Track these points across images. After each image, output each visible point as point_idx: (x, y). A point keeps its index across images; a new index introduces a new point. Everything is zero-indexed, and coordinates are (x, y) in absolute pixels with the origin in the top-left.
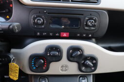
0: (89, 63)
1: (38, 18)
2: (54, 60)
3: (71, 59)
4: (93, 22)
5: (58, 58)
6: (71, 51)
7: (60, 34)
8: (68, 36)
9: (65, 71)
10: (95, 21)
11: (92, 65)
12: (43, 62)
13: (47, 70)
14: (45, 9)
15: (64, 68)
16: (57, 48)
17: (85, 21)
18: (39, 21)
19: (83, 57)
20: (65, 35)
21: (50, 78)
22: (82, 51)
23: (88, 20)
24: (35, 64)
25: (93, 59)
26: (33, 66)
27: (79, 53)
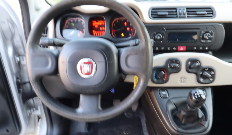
0: (207, 74)
1: (157, 35)
2: (174, 71)
3: (190, 70)
4: (209, 35)
5: (177, 70)
6: (189, 63)
7: (177, 48)
8: (185, 49)
10: (211, 34)
11: (210, 76)
12: (163, 73)
13: (166, 81)
14: (164, 26)
15: (183, 80)
16: (176, 61)
17: (202, 34)
18: (159, 38)
19: (201, 69)
20: (182, 49)
22: (200, 62)
23: (204, 34)
24: (156, 76)
25: (210, 70)
26: (154, 77)
27: (197, 64)
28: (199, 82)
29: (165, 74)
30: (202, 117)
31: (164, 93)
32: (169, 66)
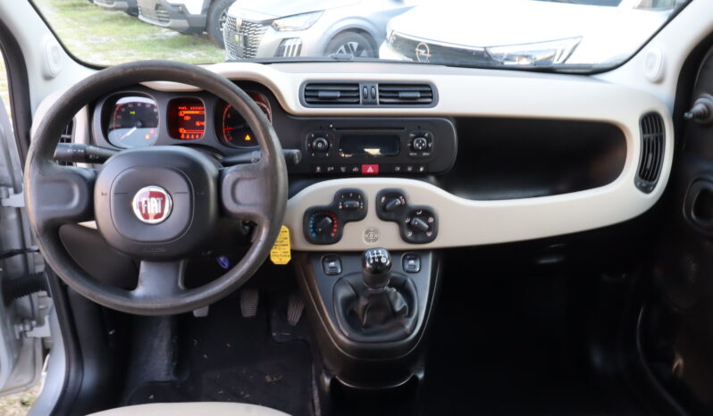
0: (418, 221)
1: (318, 139)
2: (352, 218)
3: (384, 215)
4: (423, 142)
5: (358, 215)
6: (383, 199)
7: (360, 168)
8: (377, 171)
9: (375, 240)
10: (429, 140)
11: (427, 226)
12: (330, 221)
13: (337, 239)
14: (331, 122)
15: (371, 236)
16: (356, 195)
17: (409, 141)
18: (320, 145)
19: (407, 211)
20: (370, 170)
21: (343, 260)
22: (404, 198)
23: (414, 138)
24: (314, 228)
25: (427, 213)
26: (312, 230)
27: (398, 202)
28: (405, 239)
29: (333, 223)
31: (332, 264)
32: (340, 207)
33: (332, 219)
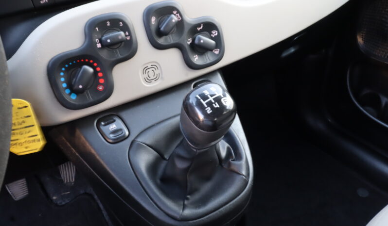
0: (204, 39)
2: (120, 57)
3: (161, 41)
5: (127, 48)
6: (153, 20)
11: (213, 42)
12: (91, 70)
13: (108, 92)
15: (151, 74)
19: (187, 29)
22: (178, 12)
24: (70, 86)
25: (209, 27)
26: (68, 91)
27: (175, 18)
28: (191, 66)
29: (96, 72)
30: (229, 154)
31: (113, 127)
32: (99, 46)
33: (91, 66)
